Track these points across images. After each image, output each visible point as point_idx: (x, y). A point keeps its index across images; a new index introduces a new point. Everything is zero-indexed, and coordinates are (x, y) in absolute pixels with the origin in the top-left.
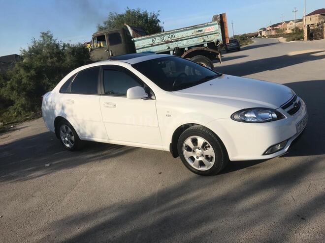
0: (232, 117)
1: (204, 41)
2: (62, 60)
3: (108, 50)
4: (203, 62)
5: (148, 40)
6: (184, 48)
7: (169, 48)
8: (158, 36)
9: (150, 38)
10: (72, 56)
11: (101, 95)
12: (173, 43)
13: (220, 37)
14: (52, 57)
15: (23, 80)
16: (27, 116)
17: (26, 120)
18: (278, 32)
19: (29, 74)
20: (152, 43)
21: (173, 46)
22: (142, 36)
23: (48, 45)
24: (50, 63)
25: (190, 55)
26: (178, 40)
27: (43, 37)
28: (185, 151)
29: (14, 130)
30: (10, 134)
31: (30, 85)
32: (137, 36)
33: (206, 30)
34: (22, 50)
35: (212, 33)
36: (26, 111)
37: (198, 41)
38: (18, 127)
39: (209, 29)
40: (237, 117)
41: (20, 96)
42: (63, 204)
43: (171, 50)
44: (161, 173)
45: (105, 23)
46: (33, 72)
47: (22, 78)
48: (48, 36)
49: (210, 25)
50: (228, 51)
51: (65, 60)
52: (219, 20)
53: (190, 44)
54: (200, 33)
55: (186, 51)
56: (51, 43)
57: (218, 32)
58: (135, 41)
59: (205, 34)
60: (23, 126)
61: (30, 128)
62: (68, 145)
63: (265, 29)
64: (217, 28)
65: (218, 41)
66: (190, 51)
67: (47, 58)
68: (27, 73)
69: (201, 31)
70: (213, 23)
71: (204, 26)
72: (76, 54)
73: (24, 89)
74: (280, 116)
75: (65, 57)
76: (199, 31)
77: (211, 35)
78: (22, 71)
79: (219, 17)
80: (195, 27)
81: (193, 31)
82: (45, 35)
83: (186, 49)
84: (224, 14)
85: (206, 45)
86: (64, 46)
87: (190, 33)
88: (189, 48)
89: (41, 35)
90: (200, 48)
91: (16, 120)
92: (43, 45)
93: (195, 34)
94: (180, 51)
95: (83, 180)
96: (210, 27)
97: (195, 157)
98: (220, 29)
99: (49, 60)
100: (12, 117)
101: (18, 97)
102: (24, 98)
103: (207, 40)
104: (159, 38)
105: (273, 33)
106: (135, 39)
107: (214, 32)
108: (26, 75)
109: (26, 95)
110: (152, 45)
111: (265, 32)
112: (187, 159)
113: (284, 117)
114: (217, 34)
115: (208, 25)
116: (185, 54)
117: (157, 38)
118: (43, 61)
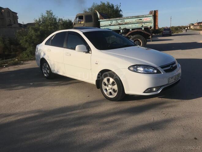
0: (129, 68)
1: (142, 26)
2: (57, 28)
3: (84, 25)
4: (140, 39)
5: (108, 22)
6: (129, 29)
7: (120, 28)
8: (115, 20)
9: (110, 20)
10: (62, 26)
11: (65, 48)
12: (123, 25)
13: (152, 25)
14: (51, 26)
15: (33, 37)
16: (32, 58)
17: (30, 60)
18: (201, 28)
19: (36, 34)
20: (110, 23)
21: (123, 27)
22: (105, 19)
23: (50, 18)
24: (50, 29)
25: (132, 34)
26: (126, 24)
27: (47, 13)
28: (103, 85)
29: (22, 64)
30: (19, 66)
31: (36, 40)
32: (102, 19)
33: (144, 19)
34: (35, 20)
35: (148, 22)
36: (32, 55)
37: (139, 26)
38: (25, 63)
39: (146, 19)
40: (132, 68)
41: (30, 46)
42: (32, 104)
43: (121, 29)
44: (89, 96)
45: (89, 9)
46: (39, 33)
47: (33, 36)
48: (50, 13)
49: (148, 17)
50: (163, 36)
51: (58, 28)
52: (153, 14)
53: (134, 27)
54: (140, 21)
55: (130, 31)
56: (51, 17)
57: (151, 21)
58: (101, 21)
59: (144, 22)
60: (28, 63)
61: (31, 64)
62: (45, 75)
63: (193, 24)
64: (151, 19)
65: (151, 27)
66: (133, 31)
67: (49, 25)
68: (35, 33)
69: (141, 20)
70: (149, 15)
71: (143, 16)
72: (65, 25)
73: (33, 42)
74: (159, 72)
75: (58, 26)
76: (140, 19)
77: (147, 23)
78: (33, 32)
79: (154, 12)
80: (137, 17)
81: (136, 19)
82: (49, 12)
83: (131, 30)
84: (157, 11)
85: (143, 29)
86: (59, 20)
87: (134, 20)
88: (133, 29)
89: (46, 12)
90: (139, 30)
91: (25, 59)
92: (47, 18)
93: (137, 21)
94: (127, 30)
95: (47, 94)
96: (147, 18)
97: (108, 89)
98: (153, 20)
99: (49, 27)
100: (24, 57)
101: (29, 46)
102: (32, 47)
103: (144, 25)
104: (115, 21)
105: (198, 27)
106: (100, 20)
107: (149, 21)
108: (35, 34)
109: (33, 46)
110: (110, 25)
111: (192, 26)
112: (104, 90)
113: (161, 73)
114: (151, 23)
115: (146, 17)
116: (129, 33)
117: (114, 21)
118: (46, 27)
